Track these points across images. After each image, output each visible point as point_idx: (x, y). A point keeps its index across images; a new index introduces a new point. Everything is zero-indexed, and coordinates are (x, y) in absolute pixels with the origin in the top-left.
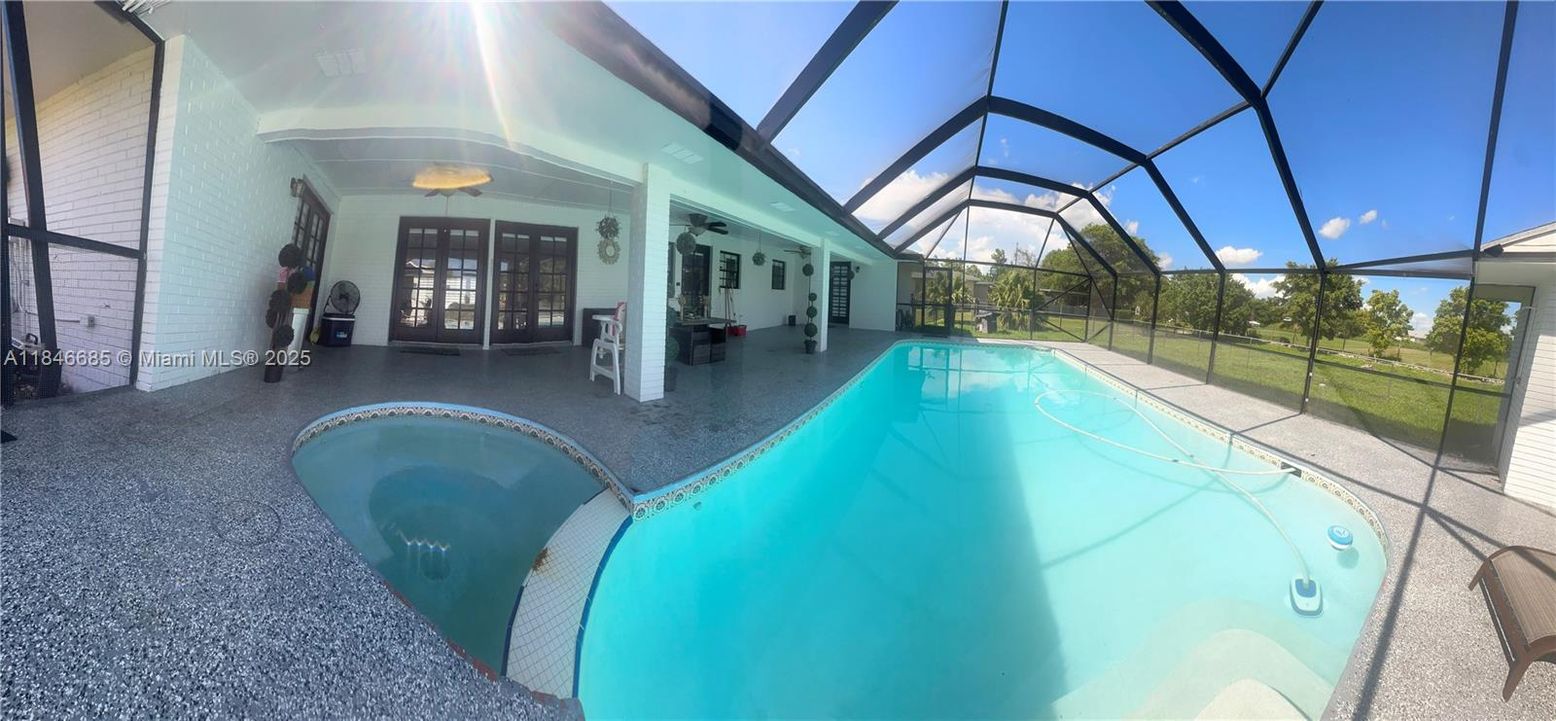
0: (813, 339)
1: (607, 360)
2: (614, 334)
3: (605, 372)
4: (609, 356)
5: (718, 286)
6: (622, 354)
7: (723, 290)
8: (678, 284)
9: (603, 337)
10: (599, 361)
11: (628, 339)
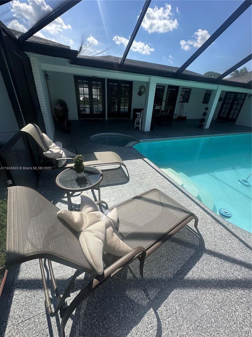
0: (203, 123)
1: (138, 123)
2: (140, 117)
3: (138, 126)
4: (139, 122)
5: (179, 102)
6: (142, 122)
7: (180, 103)
8: (164, 101)
9: (138, 118)
10: (136, 123)
11: (143, 119)
